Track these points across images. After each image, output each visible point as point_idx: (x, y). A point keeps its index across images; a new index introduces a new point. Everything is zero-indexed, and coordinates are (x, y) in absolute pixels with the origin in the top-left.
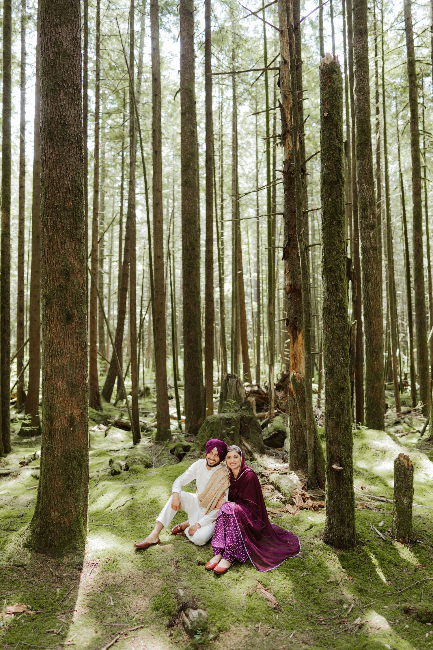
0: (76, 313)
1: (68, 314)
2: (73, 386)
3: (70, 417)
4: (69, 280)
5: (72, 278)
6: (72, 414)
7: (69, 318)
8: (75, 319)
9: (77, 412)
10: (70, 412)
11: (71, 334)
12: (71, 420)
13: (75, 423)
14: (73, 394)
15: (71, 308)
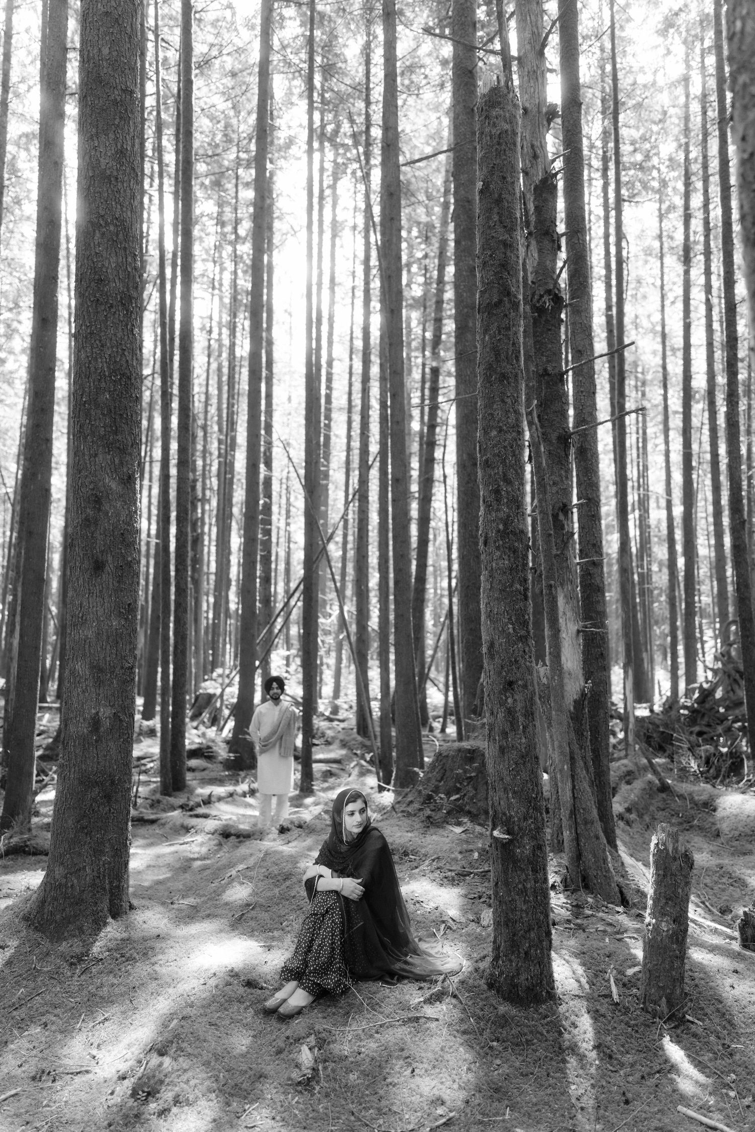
0: (110, 559)
1: (96, 562)
2: (101, 670)
3: (93, 719)
4: (99, 510)
5: (106, 506)
6: (97, 713)
7: (98, 567)
8: (107, 568)
9: (105, 712)
10: (93, 711)
11: (101, 591)
12: (96, 723)
13: (102, 729)
14: (99, 683)
15: (102, 552)
